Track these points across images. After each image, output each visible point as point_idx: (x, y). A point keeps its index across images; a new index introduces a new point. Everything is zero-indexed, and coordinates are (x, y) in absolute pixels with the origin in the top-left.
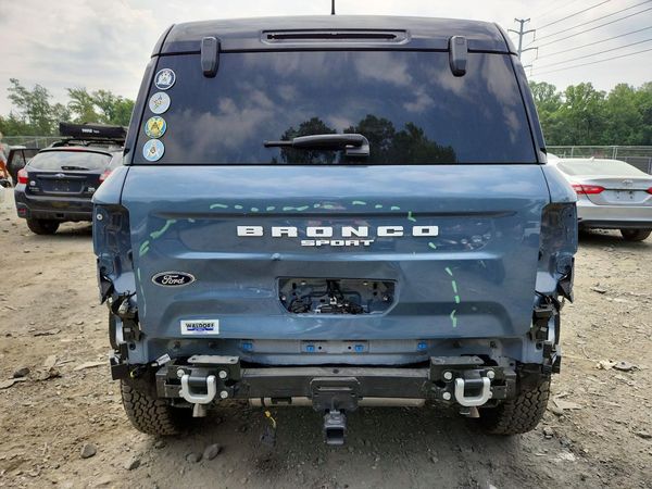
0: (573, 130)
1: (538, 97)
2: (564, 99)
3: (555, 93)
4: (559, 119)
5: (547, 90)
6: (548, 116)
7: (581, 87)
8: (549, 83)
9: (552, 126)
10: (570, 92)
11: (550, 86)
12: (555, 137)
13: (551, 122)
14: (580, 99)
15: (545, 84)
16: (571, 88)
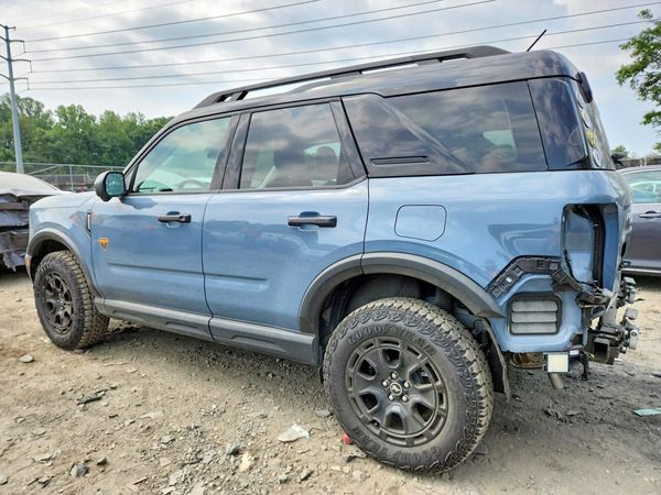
0: (73, 150)
1: (25, 112)
2: (56, 119)
3: (44, 110)
4: (57, 138)
5: (34, 106)
6: (44, 133)
7: (72, 108)
8: (35, 99)
9: (49, 144)
10: (62, 112)
11: (37, 103)
12: (55, 155)
13: (47, 140)
14: (73, 120)
15: (31, 100)
16: (61, 107)
